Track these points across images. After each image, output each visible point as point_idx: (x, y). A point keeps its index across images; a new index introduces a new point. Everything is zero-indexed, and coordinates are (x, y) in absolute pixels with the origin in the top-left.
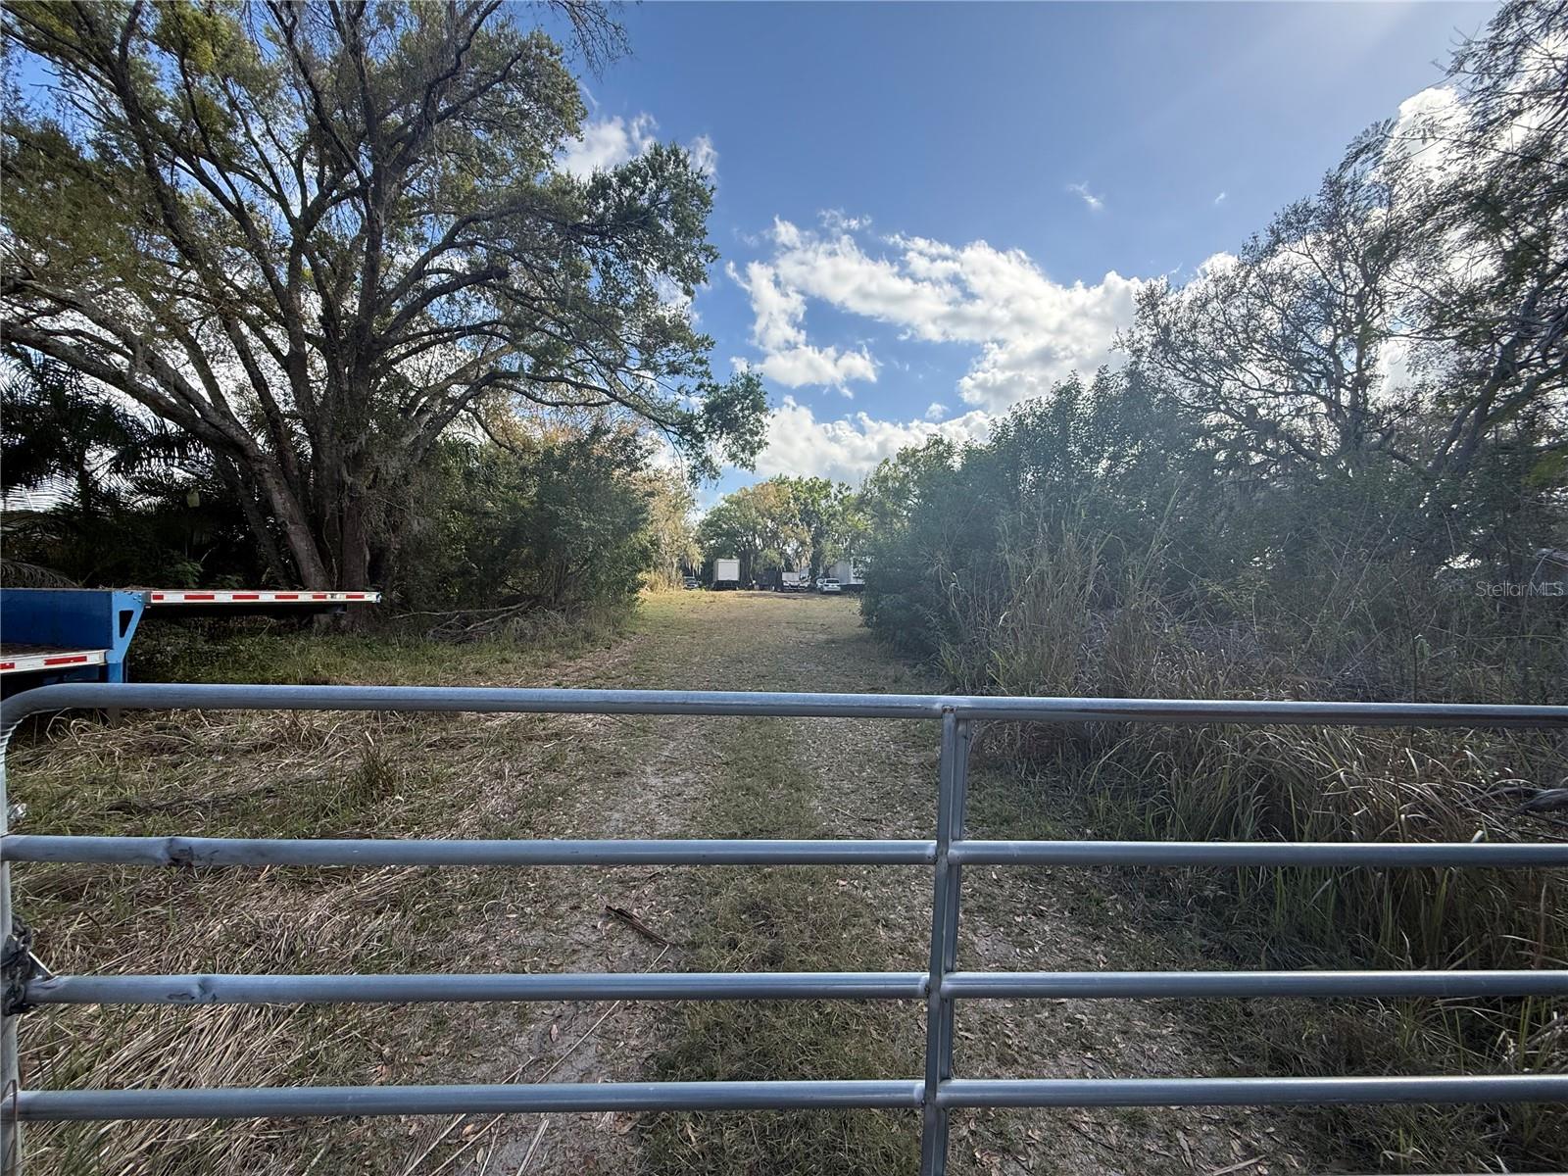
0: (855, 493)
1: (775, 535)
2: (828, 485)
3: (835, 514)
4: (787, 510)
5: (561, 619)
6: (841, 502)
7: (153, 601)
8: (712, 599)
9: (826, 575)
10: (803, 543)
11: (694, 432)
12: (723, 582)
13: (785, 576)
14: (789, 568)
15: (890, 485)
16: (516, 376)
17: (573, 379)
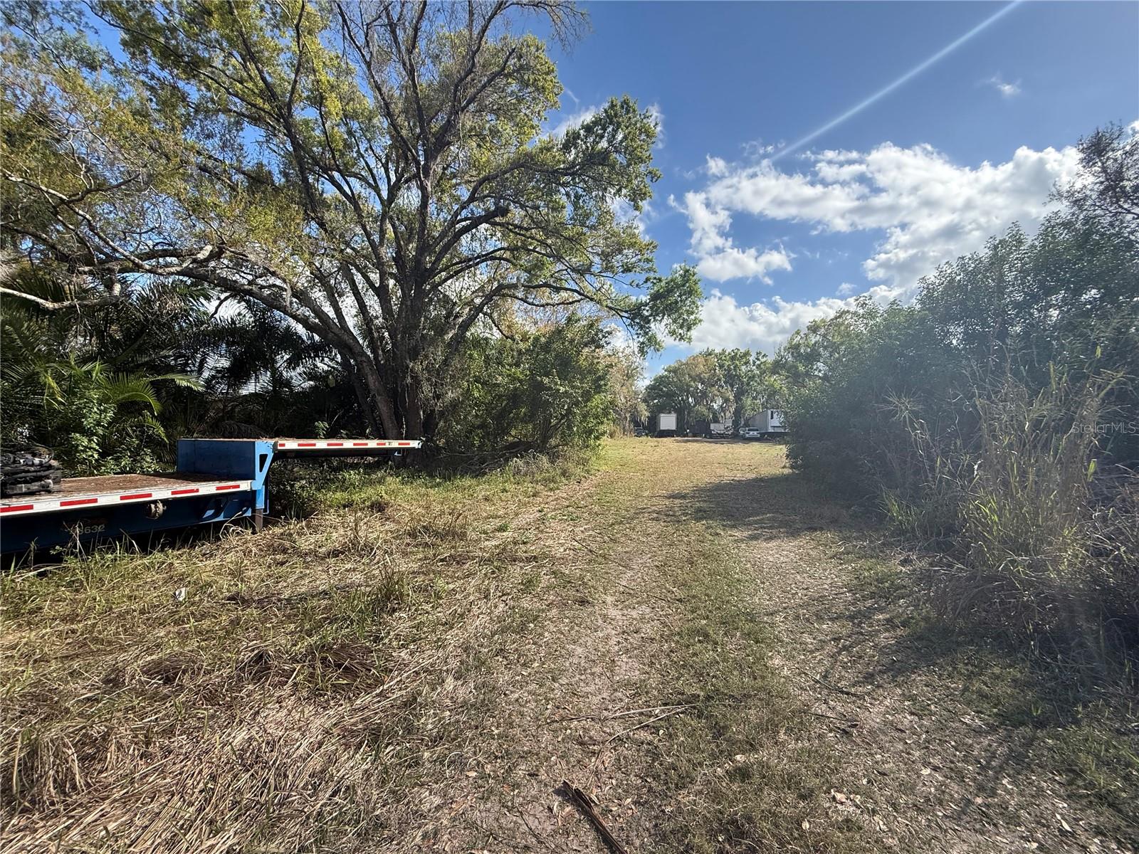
0: (771, 359)
1: (704, 394)
2: (747, 354)
3: (754, 377)
4: (714, 375)
5: (545, 459)
6: (759, 367)
7: (279, 448)
8: (656, 444)
9: (746, 425)
10: (726, 400)
11: (642, 316)
12: (664, 431)
13: (712, 427)
14: (716, 420)
15: (802, 351)
16: (515, 286)
17: (555, 285)
